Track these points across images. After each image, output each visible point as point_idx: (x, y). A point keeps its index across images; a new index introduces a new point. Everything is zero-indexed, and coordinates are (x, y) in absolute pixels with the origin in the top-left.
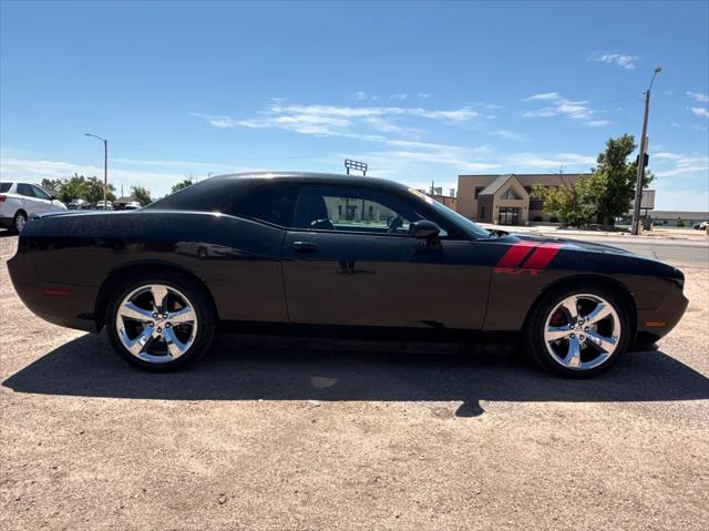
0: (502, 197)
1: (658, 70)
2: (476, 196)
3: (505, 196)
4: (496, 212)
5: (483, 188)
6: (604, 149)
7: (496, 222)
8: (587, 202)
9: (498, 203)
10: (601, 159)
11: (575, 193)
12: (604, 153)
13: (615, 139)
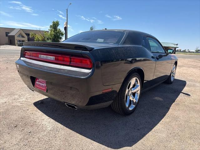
0: (18, 37)
1: (70, 4)
2: (7, 35)
3: (19, 36)
4: (16, 42)
5: (9, 33)
6: (52, 24)
7: (17, 45)
8: (48, 40)
9: (17, 38)
10: (51, 26)
11: (44, 37)
12: (52, 25)
13: (55, 21)
